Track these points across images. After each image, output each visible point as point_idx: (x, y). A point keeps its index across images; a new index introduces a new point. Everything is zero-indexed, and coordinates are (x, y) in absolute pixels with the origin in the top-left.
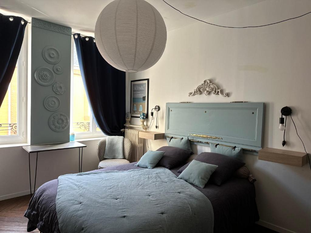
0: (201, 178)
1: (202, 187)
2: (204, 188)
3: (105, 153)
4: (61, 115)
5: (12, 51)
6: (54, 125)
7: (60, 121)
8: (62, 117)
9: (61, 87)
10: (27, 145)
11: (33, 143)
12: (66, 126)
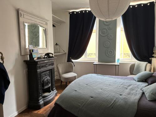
0: (152, 93)
1: (148, 99)
2: (149, 101)
3: (134, 71)
4: (111, 49)
5: (92, 24)
6: (108, 54)
7: (111, 52)
8: (111, 50)
9: (111, 36)
10: (96, 62)
11: (99, 61)
12: (113, 54)
